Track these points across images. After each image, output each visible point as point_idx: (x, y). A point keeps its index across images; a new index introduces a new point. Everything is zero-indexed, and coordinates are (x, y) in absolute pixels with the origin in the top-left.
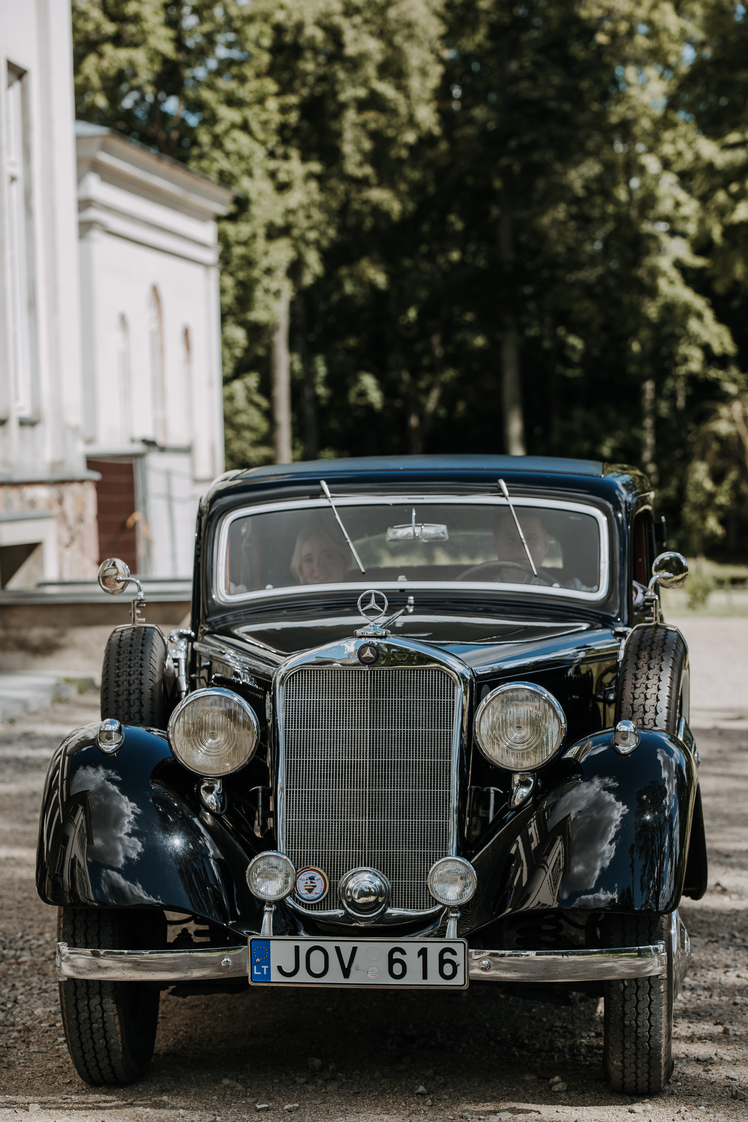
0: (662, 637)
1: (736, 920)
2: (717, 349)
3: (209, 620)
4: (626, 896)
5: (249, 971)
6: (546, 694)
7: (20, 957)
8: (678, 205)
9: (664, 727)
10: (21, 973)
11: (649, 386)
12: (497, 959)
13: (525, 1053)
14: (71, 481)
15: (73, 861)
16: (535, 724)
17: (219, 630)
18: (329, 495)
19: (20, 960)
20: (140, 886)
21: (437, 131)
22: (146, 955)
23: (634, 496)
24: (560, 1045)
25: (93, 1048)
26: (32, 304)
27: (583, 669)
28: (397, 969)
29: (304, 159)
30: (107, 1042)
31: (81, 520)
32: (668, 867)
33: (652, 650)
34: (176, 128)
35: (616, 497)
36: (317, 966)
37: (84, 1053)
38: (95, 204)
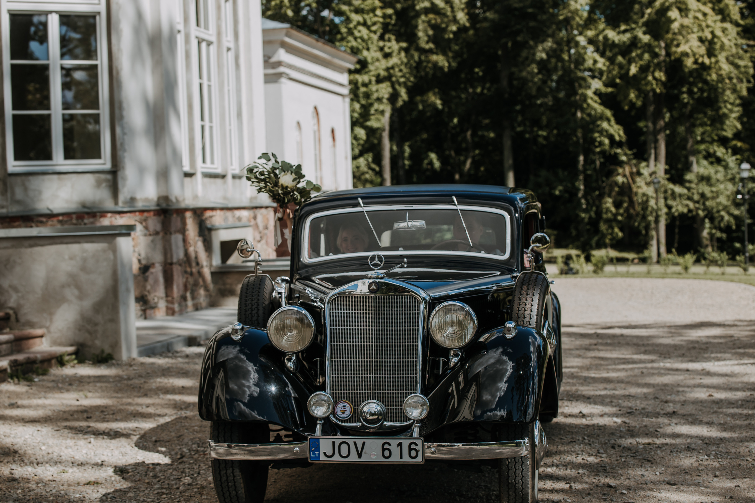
0: (535, 278)
1: (587, 431)
2: (617, 138)
3: (299, 272)
4: (510, 414)
5: (308, 455)
6: (468, 308)
7: (206, 451)
8: (595, 62)
9: (535, 326)
10: (205, 459)
11: (581, 158)
12: (441, 448)
13: (462, 499)
14: (261, 207)
15: (218, 398)
16: (461, 324)
17: (304, 277)
18: (362, 205)
19: (206, 453)
20: (256, 412)
21: (467, 24)
22: (259, 446)
23: (525, 204)
24: (481, 495)
25: (230, 496)
26: (239, 115)
27: (495, 295)
28: (387, 453)
29: (398, 41)
30: (237, 492)
31: (266, 228)
32: (532, 400)
33: (529, 285)
34: (328, 25)
35: (515, 204)
36: (344, 452)
37: (225, 498)
38: (283, 64)
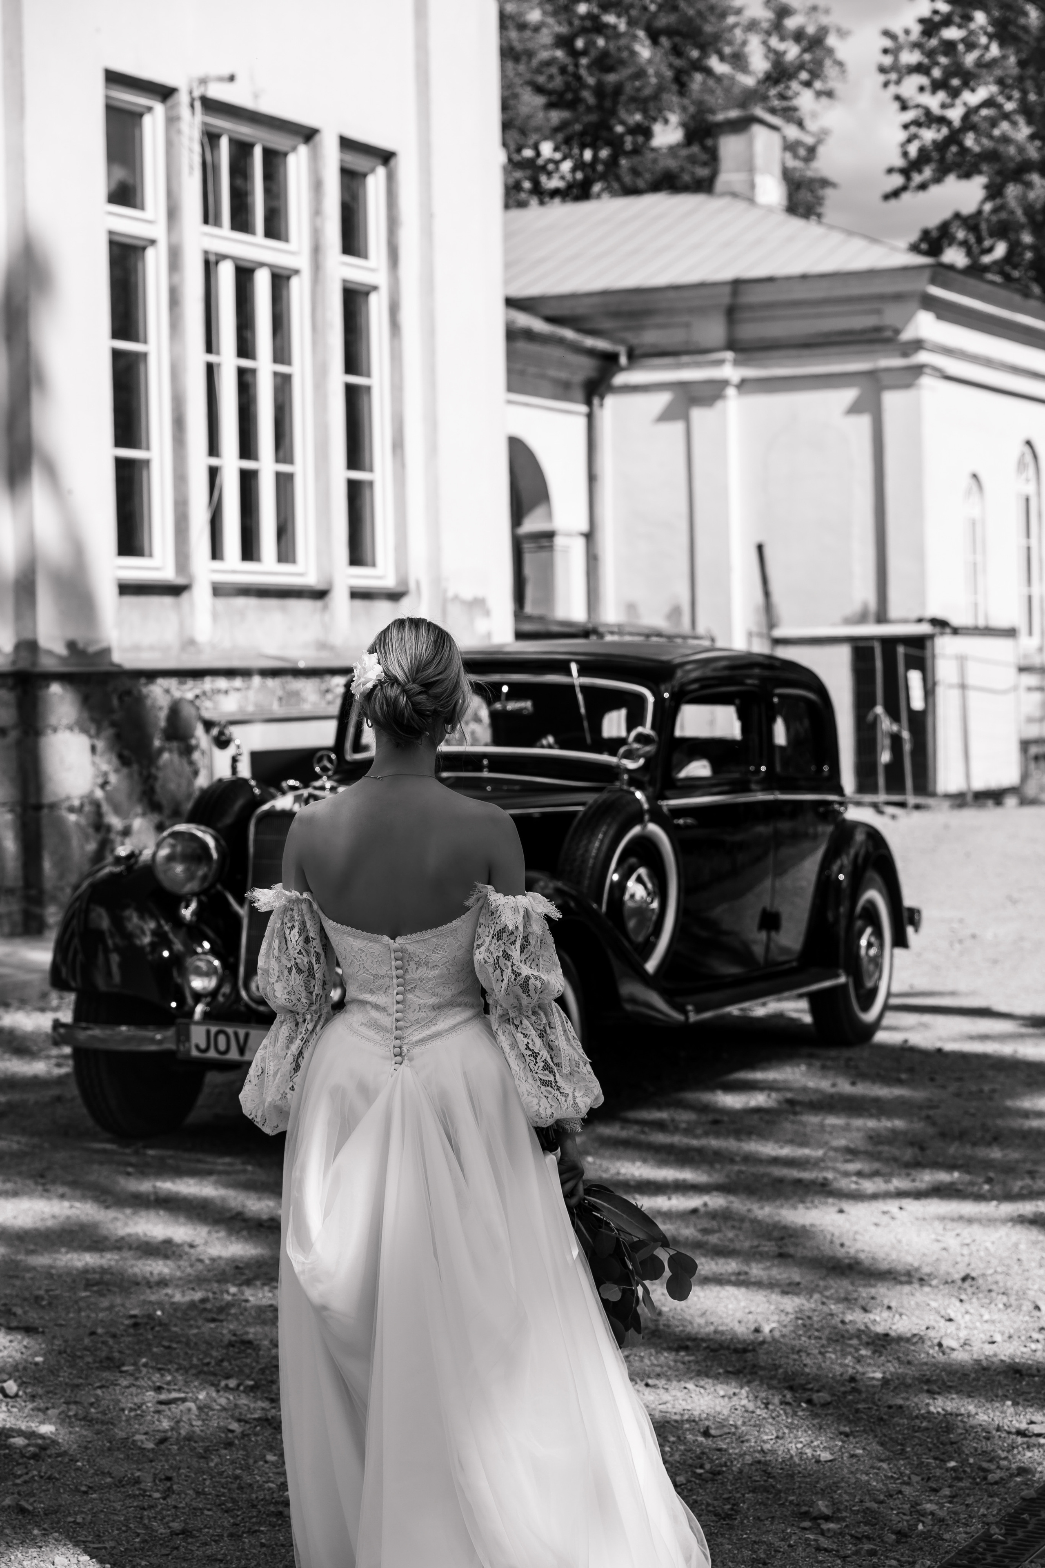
5: (176, 1047)
36: (222, 1045)
38: (926, 345)
